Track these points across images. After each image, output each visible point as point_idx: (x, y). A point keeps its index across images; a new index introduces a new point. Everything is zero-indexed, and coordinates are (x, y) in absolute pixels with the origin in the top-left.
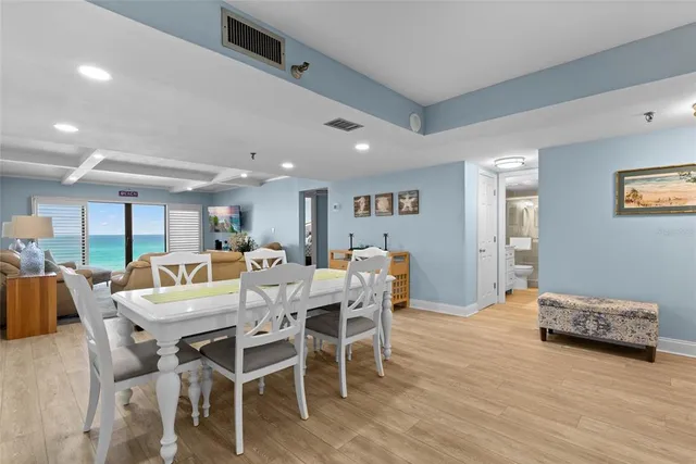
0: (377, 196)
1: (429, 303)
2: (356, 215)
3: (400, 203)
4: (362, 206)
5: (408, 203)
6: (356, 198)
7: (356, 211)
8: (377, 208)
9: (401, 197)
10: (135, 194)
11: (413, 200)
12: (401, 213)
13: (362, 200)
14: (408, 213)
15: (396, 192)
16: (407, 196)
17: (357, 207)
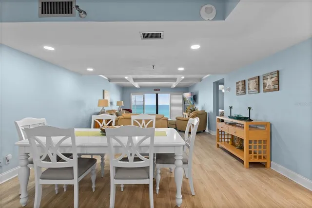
0: (249, 80)
1: (290, 171)
2: (237, 94)
3: (264, 83)
4: (241, 88)
5: (269, 82)
6: (237, 83)
7: (237, 91)
8: (249, 89)
9: (265, 78)
10: (159, 90)
11: (273, 79)
12: (265, 91)
13: (240, 84)
14: (270, 90)
15: (261, 74)
16: (269, 77)
17: (238, 89)
